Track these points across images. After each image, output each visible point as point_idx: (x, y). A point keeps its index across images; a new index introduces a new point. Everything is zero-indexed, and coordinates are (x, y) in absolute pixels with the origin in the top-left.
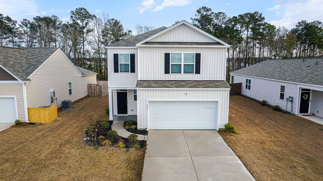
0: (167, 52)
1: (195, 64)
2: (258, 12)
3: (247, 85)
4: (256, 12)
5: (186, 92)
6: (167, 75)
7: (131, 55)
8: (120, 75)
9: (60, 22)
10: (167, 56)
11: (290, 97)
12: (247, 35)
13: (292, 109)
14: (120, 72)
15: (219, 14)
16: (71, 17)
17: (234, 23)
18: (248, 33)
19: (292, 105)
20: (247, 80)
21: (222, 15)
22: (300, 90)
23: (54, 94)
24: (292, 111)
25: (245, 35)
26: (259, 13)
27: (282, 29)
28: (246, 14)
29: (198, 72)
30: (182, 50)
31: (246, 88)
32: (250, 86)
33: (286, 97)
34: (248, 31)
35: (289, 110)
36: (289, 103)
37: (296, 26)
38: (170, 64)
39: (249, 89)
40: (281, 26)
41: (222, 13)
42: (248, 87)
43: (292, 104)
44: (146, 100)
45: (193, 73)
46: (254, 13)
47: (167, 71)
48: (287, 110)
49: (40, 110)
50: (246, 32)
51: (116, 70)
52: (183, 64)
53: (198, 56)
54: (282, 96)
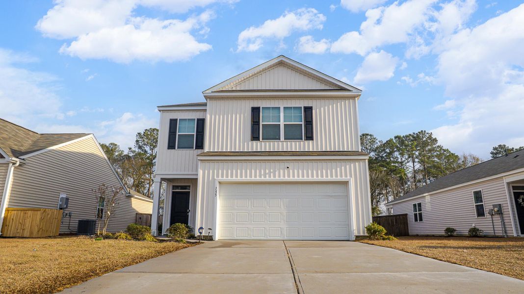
0: (256, 105)
1: (303, 123)
2: (425, 131)
3: (416, 215)
4: (422, 131)
5: (287, 165)
6: (255, 142)
7: (198, 120)
8: (177, 153)
9: (120, 152)
10: (255, 111)
11: (494, 206)
12: (414, 168)
13: (505, 228)
14: (178, 148)
15: (364, 136)
16: (137, 141)
17: (390, 151)
18: (414, 164)
19: (503, 220)
20: (415, 205)
21: (369, 137)
22: (509, 187)
23: (67, 203)
24: (506, 233)
25: (411, 168)
26: (427, 132)
27: (469, 157)
28: (407, 136)
29: (310, 137)
30: (281, 101)
31: (416, 220)
32: (420, 215)
33: (487, 208)
34: (414, 162)
35: (499, 232)
36: (497, 218)
37: (491, 153)
38: (261, 123)
39: (421, 220)
40: (467, 154)
41: (367, 135)
42: (419, 217)
43: (503, 217)
44: (214, 179)
45: (302, 139)
46: (419, 133)
47: (255, 137)
48: (496, 234)
49: (27, 211)
50: (411, 164)
51: (171, 146)
52: (282, 123)
53: (308, 110)
54: (480, 212)
